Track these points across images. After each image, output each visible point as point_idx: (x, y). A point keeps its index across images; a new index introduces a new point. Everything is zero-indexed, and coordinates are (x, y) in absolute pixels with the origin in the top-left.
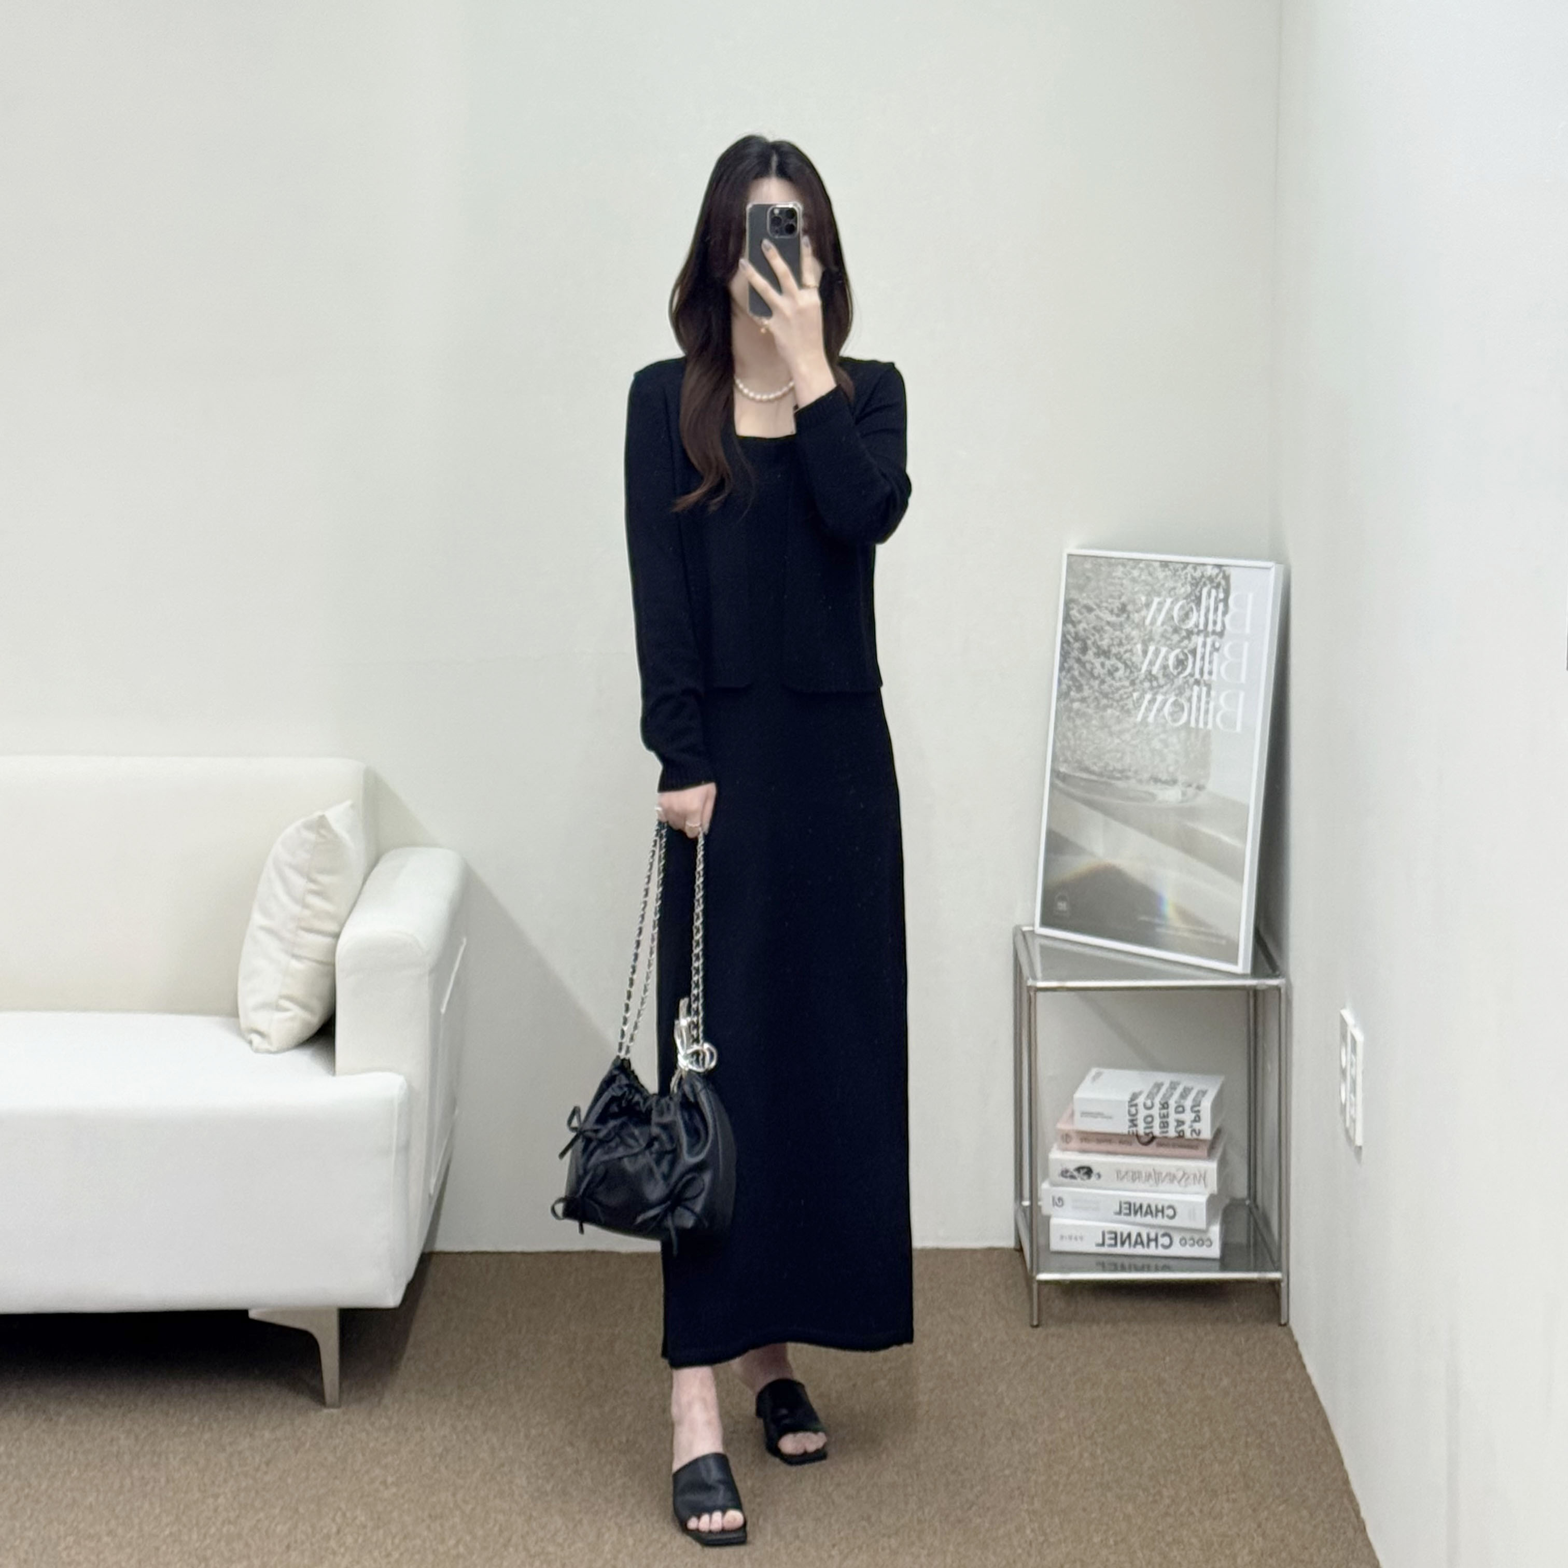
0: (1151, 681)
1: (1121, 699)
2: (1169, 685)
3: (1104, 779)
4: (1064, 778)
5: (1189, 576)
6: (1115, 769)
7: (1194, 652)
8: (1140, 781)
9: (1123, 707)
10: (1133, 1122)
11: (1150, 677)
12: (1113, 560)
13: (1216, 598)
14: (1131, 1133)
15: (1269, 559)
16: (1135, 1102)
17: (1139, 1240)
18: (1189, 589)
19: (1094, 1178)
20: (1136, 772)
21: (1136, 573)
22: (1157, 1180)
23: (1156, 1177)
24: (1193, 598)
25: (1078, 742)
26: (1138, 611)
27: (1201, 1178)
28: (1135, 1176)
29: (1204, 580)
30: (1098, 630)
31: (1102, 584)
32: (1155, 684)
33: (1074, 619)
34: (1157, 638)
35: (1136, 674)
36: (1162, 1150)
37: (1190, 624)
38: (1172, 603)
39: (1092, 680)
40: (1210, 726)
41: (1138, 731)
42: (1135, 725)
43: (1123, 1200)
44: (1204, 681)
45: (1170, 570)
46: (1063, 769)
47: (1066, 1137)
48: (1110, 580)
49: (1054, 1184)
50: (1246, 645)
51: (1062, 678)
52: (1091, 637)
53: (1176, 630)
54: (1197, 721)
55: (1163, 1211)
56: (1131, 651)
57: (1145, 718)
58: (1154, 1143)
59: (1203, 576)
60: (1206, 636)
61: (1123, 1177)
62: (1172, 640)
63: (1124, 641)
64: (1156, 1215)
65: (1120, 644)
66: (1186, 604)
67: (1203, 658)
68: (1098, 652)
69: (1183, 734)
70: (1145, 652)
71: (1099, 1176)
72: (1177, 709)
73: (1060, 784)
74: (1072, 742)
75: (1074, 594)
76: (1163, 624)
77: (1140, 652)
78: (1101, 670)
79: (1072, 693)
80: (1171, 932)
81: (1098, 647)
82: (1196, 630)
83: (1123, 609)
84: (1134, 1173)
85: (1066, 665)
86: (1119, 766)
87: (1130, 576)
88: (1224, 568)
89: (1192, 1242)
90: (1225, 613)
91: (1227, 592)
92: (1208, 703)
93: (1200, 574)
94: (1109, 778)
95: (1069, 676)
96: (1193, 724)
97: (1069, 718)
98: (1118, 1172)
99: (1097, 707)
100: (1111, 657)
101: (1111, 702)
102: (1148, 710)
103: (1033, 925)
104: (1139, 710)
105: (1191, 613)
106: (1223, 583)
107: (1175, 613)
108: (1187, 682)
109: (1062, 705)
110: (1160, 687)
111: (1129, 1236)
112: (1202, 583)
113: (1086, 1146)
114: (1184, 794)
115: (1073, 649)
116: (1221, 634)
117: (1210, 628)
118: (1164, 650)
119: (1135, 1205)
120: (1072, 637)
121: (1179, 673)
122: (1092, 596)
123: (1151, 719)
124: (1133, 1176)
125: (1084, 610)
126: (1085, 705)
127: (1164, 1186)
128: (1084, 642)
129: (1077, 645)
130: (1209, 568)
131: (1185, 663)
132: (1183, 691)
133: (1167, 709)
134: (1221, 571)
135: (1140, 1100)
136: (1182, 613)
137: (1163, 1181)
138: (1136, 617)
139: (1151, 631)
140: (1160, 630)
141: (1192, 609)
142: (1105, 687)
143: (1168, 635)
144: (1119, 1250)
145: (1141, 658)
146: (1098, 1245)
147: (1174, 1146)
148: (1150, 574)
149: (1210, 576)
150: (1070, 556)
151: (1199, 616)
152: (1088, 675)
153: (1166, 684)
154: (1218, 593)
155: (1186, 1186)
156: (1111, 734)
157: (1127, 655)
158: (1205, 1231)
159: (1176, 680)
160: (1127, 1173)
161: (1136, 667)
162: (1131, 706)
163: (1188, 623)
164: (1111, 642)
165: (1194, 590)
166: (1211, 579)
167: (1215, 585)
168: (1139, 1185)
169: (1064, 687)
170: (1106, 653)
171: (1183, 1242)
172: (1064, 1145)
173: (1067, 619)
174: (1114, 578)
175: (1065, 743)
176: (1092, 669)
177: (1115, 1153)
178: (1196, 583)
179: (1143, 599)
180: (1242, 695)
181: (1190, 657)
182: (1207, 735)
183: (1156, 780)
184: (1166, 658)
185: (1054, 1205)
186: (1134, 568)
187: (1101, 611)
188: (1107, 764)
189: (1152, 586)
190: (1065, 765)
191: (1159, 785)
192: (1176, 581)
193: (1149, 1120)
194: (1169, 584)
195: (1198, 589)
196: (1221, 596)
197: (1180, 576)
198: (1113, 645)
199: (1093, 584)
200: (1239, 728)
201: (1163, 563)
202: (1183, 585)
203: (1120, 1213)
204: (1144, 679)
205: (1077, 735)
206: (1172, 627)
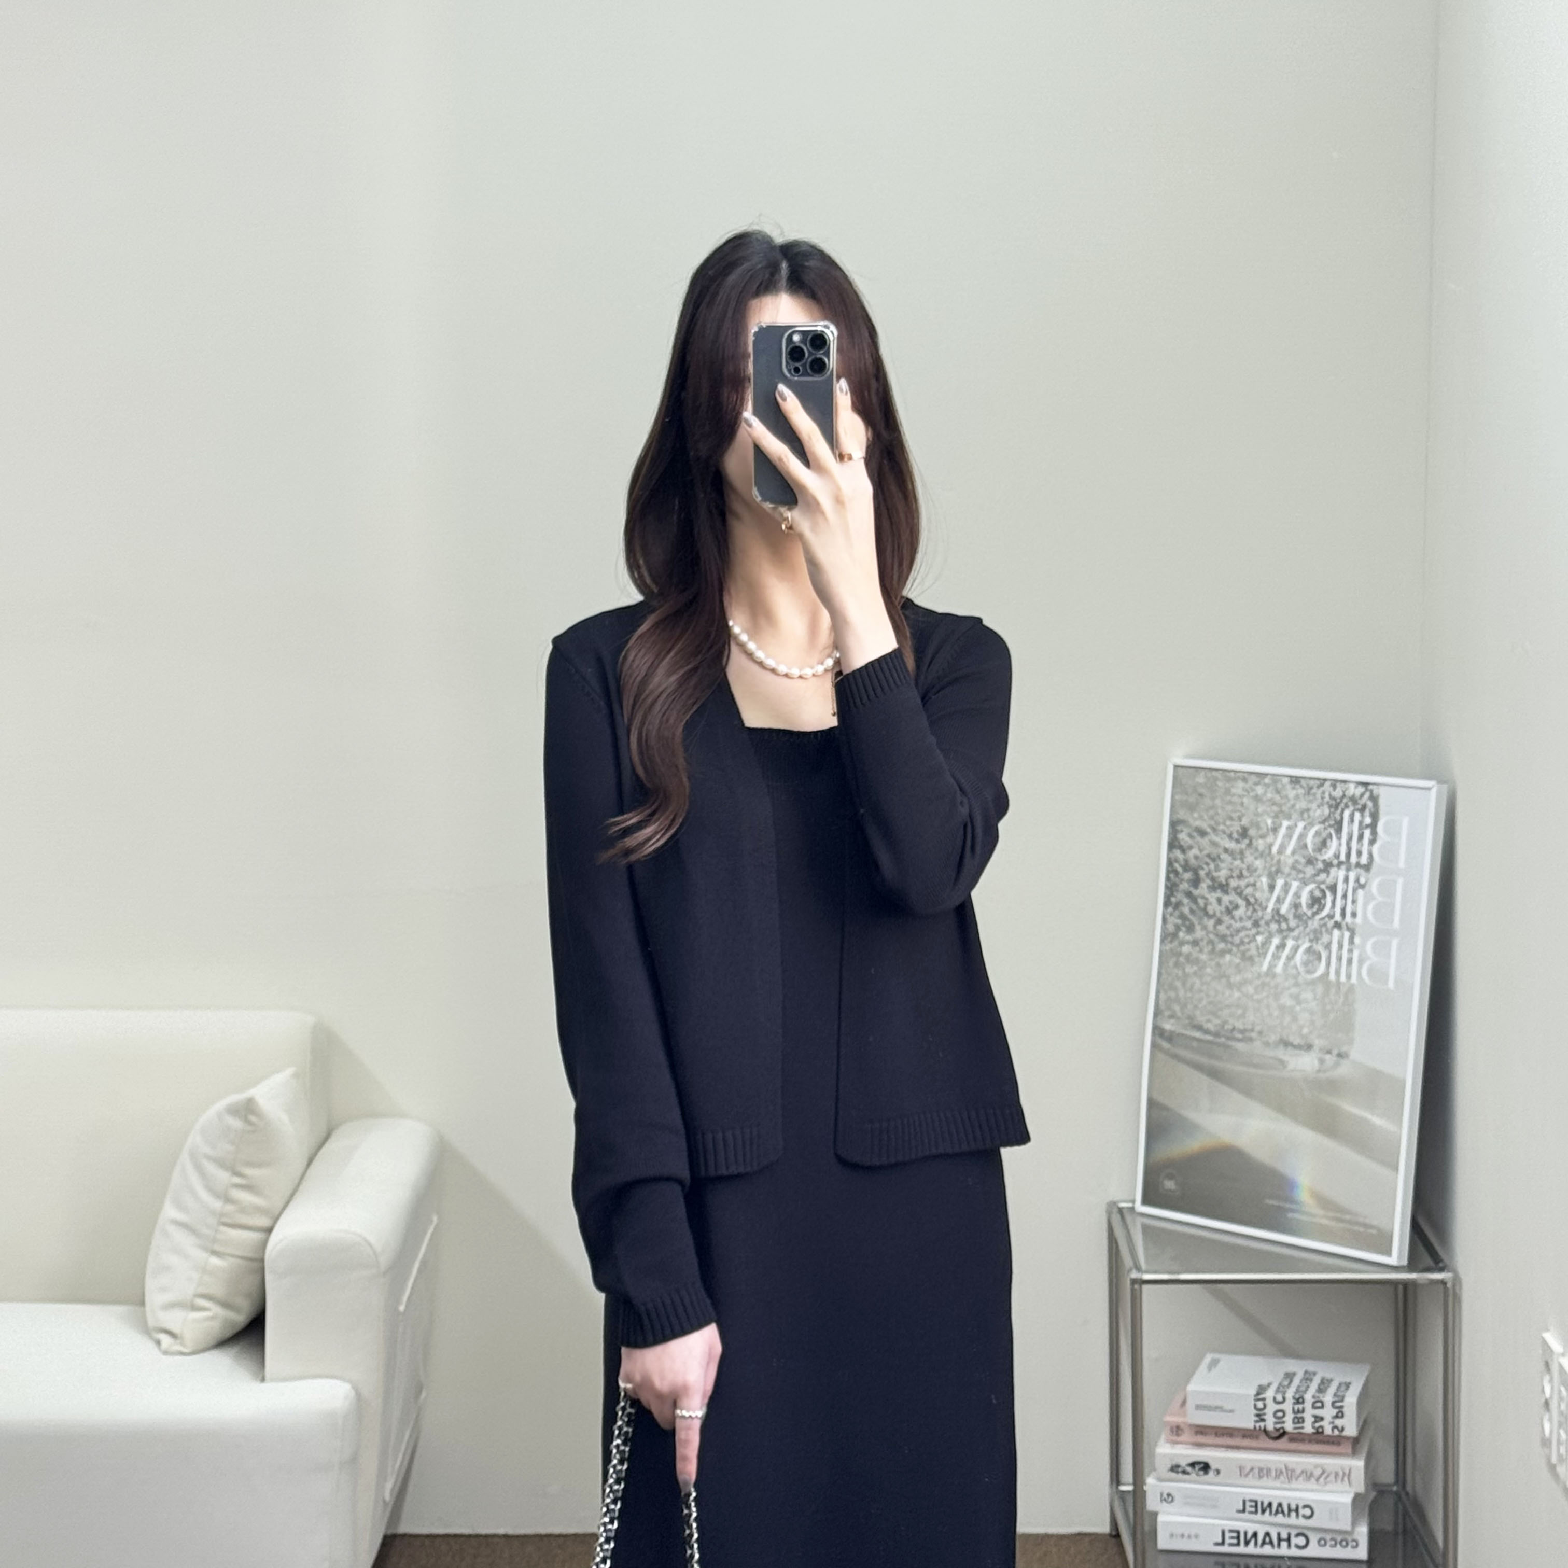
0: (1279, 922)
1: (1242, 942)
2: (1301, 928)
3: (1223, 1040)
4: (1170, 1037)
5: (1327, 795)
6: (1234, 1029)
7: (1333, 888)
8: (1267, 1044)
9: (1243, 954)
10: (1260, 1417)
11: (1278, 917)
12: (1232, 774)
13: (1361, 823)
14: (1258, 1428)
15: (1429, 778)
16: (1261, 1396)
17: (1267, 1540)
18: (1327, 811)
19: (1211, 1473)
20: (1260, 1033)
21: (1260, 790)
22: (1289, 1476)
23: (1289, 1474)
24: (1332, 822)
25: (1189, 995)
26: (1263, 837)
27: (1347, 1475)
28: (1263, 1472)
29: (1345, 800)
30: (1215, 859)
31: (1218, 802)
32: (1284, 926)
33: (1182, 843)
34: (1287, 870)
35: (1260, 913)
36: (1293, 1446)
37: (1328, 854)
38: (1305, 828)
39: (1205, 919)
40: (1354, 980)
41: (1264, 984)
42: (1259, 976)
43: (1247, 1498)
44: (1347, 925)
45: (1302, 787)
46: (1168, 1026)
47: (1177, 1430)
48: (1228, 798)
49: (1161, 1480)
50: (1400, 882)
51: (1168, 916)
52: (1205, 866)
53: (1310, 862)
54: (1338, 973)
55: (1297, 1510)
56: (1254, 885)
57: (1272, 966)
58: (1285, 1439)
59: (1344, 796)
60: (1348, 869)
61: (1247, 1475)
62: (1304, 873)
63: (1245, 873)
64: (1289, 1515)
65: (1241, 876)
66: (1322, 830)
67: (1345, 896)
68: (1213, 885)
69: (1320, 989)
70: (1272, 887)
71: (1218, 1472)
72: (1311, 958)
73: (1165, 1045)
74: (1181, 993)
75: (1182, 814)
76: (1294, 853)
77: (1266, 887)
78: (1217, 906)
79: (1181, 934)
80: (1304, 1218)
81: (1213, 879)
82: (1335, 862)
83: (1244, 833)
84: (1261, 1470)
85: (1173, 900)
86: (1239, 1025)
87: (1252, 794)
88: (1370, 787)
89: (1333, 1543)
90: (1372, 842)
91: (1375, 816)
92: (1350, 951)
93: (1341, 794)
94: (1228, 1038)
95: (1177, 913)
96: (1332, 977)
97: (1177, 964)
98: (1241, 1469)
99: (1213, 951)
100: (1230, 890)
101: (1229, 946)
102: (1276, 957)
103: (1133, 1202)
104: (1265, 958)
105: (1329, 841)
106: (1370, 804)
107: (1309, 840)
108: (1325, 925)
109: (1167, 948)
110: (1290, 930)
111: (1255, 1535)
112: (1342, 805)
113: (1201, 1439)
114: (1322, 1061)
115: (1182, 880)
116: (1367, 868)
117: (1354, 859)
118: (1295, 885)
119: (1262, 1503)
120: (1181, 866)
121: (1314, 914)
122: (1206, 817)
123: (1279, 969)
124: (1259, 1473)
125: (1195, 834)
126: (1197, 949)
127: (1300, 1484)
128: (1195, 871)
129: (1188, 876)
130: (1352, 786)
131: (1323, 902)
132: (1319, 936)
133: (1299, 957)
134: (1367, 790)
135: (1269, 1394)
136: (1318, 840)
137: (1297, 1479)
138: (1260, 844)
139: (1279, 861)
140: (1290, 861)
141: (1330, 836)
142: (1222, 928)
143: (1300, 867)
144: (1241, 1549)
145: (1267, 894)
146: (1217, 1544)
147: (1310, 1441)
148: (1278, 792)
149: (1353, 796)
150: (1176, 767)
151: (1340, 845)
152: (1201, 914)
153: (1298, 926)
154: (1362, 816)
155: (1326, 1484)
156: (1230, 986)
157: (1249, 890)
158: (1350, 1533)
159: (1310, 923)
160: (1252, 1469)
161: (1260, 905)
162: (1253, 952)
163: (1326, 853)
164: (1229, 874)
165: (1334, 813)
166: (1353, 800)
167: (1359, 807)
168: (1265, 1481)
169: (1171, 928)
170: (1224, 888)
171: (1322, 1543)
172: (1175, 1438)
173: (1173, 844)
174: (1234, 795)
175: (1172, 994)
176: (1206, 905)
177: (1237, 1448)
178: (1336, 804)
179: (1269, 822)
180: (1395, 943)
181: (1328, 894)
182: (1351, 989)
183: (1286, 1044)
184: (1297, 895)
185: (1161, 1500)
186: (1256, 784)
187: (1217, 835)
188: (1225, 1022)
189: (1280, 806)
190: (1172, 1021)
191: (1290, 1050)
192: (1311, 801)
193: (1279, 1416)
194: (1301, 805)
195: (1339, 811)
196: (1368, 820)
197: (1315, 795)
198: (1232, 877)
199: (1208, 801)
200: (1391, 984)
201: (1294, 779)
202: (1319, 806)
203: (1244, 1511)
204: (1271, 921)
205: (1188, 985)
206: (1304, 857)
